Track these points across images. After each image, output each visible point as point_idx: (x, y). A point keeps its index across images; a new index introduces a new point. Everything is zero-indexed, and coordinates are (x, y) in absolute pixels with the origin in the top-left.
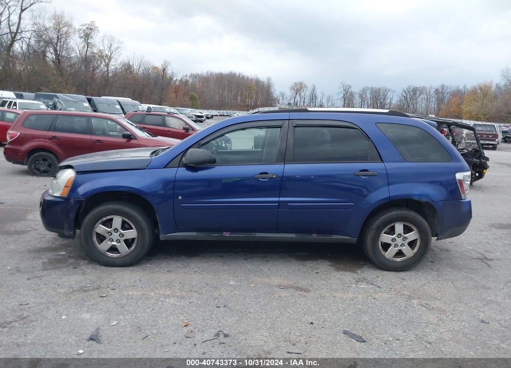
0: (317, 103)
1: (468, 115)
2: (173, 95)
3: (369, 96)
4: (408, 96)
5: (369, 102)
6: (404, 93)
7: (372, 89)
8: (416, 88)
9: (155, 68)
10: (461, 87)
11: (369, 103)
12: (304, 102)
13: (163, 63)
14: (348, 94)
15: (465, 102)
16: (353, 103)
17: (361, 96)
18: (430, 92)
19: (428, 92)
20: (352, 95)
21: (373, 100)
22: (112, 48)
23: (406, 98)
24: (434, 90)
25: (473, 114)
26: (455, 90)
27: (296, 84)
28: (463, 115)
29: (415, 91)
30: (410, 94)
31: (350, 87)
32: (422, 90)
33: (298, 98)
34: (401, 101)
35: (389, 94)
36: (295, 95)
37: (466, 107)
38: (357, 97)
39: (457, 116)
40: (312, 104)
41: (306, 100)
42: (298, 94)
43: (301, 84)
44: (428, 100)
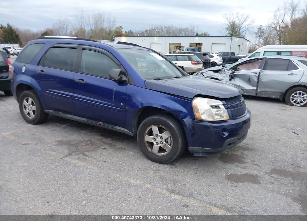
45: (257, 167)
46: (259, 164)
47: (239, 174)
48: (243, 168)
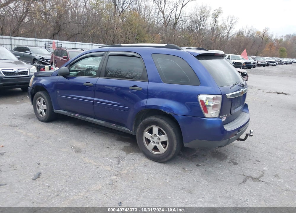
2: (268, 49)
9: (258, 33)
13: (264, 29)
22: (233, 22)
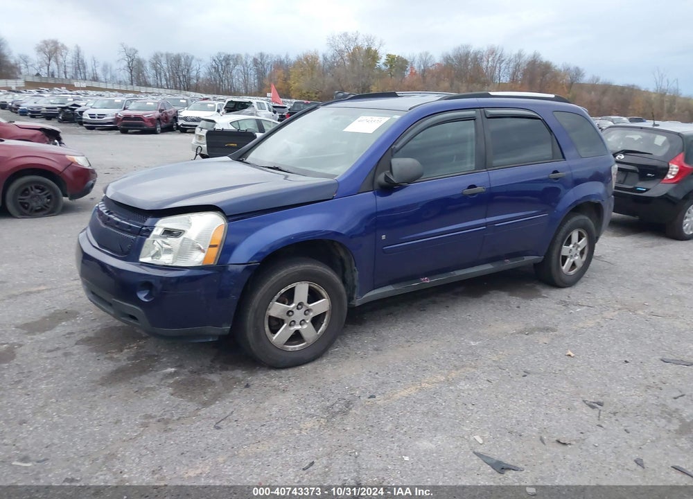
0: (87, 74)
1: (298, 93)
3: (165, 66)
4: (220, 67)
5: (168, 74)
6: (214, 64)
7: (167, 55)
8: (229, 56)
10: (283, 57)
11: (168, 76)
12: (65, 73)
14: (135, 62)
15: (292, 76)
16: (143, 75)
17: (154, 66)
18: (246, 63)
19: (244, 63)
20: (140, 63)
21: (173, 72)
23: (217, 70)
24: (251, 59)
25: (304, 92)
26: (276, 60)
27: (46, 43)
28: (292, 92)
29: (227, 59)
30: (222, 65)
31: (136, 52)
32: (237, 60)
33: (54, 66)
34: (210, 73)
35: (194, 62)
36: (47, 61)
37: (294, 83)
38: (148, 66)
39: (285, 95)
40: (79, 75)
41: (68, 70)
42: (53, 59)
43: (55, 43)
44: (246, 74)
45: (48, 347)
46: (50, 355)
47: (63, 323)
48: (69, 334)
